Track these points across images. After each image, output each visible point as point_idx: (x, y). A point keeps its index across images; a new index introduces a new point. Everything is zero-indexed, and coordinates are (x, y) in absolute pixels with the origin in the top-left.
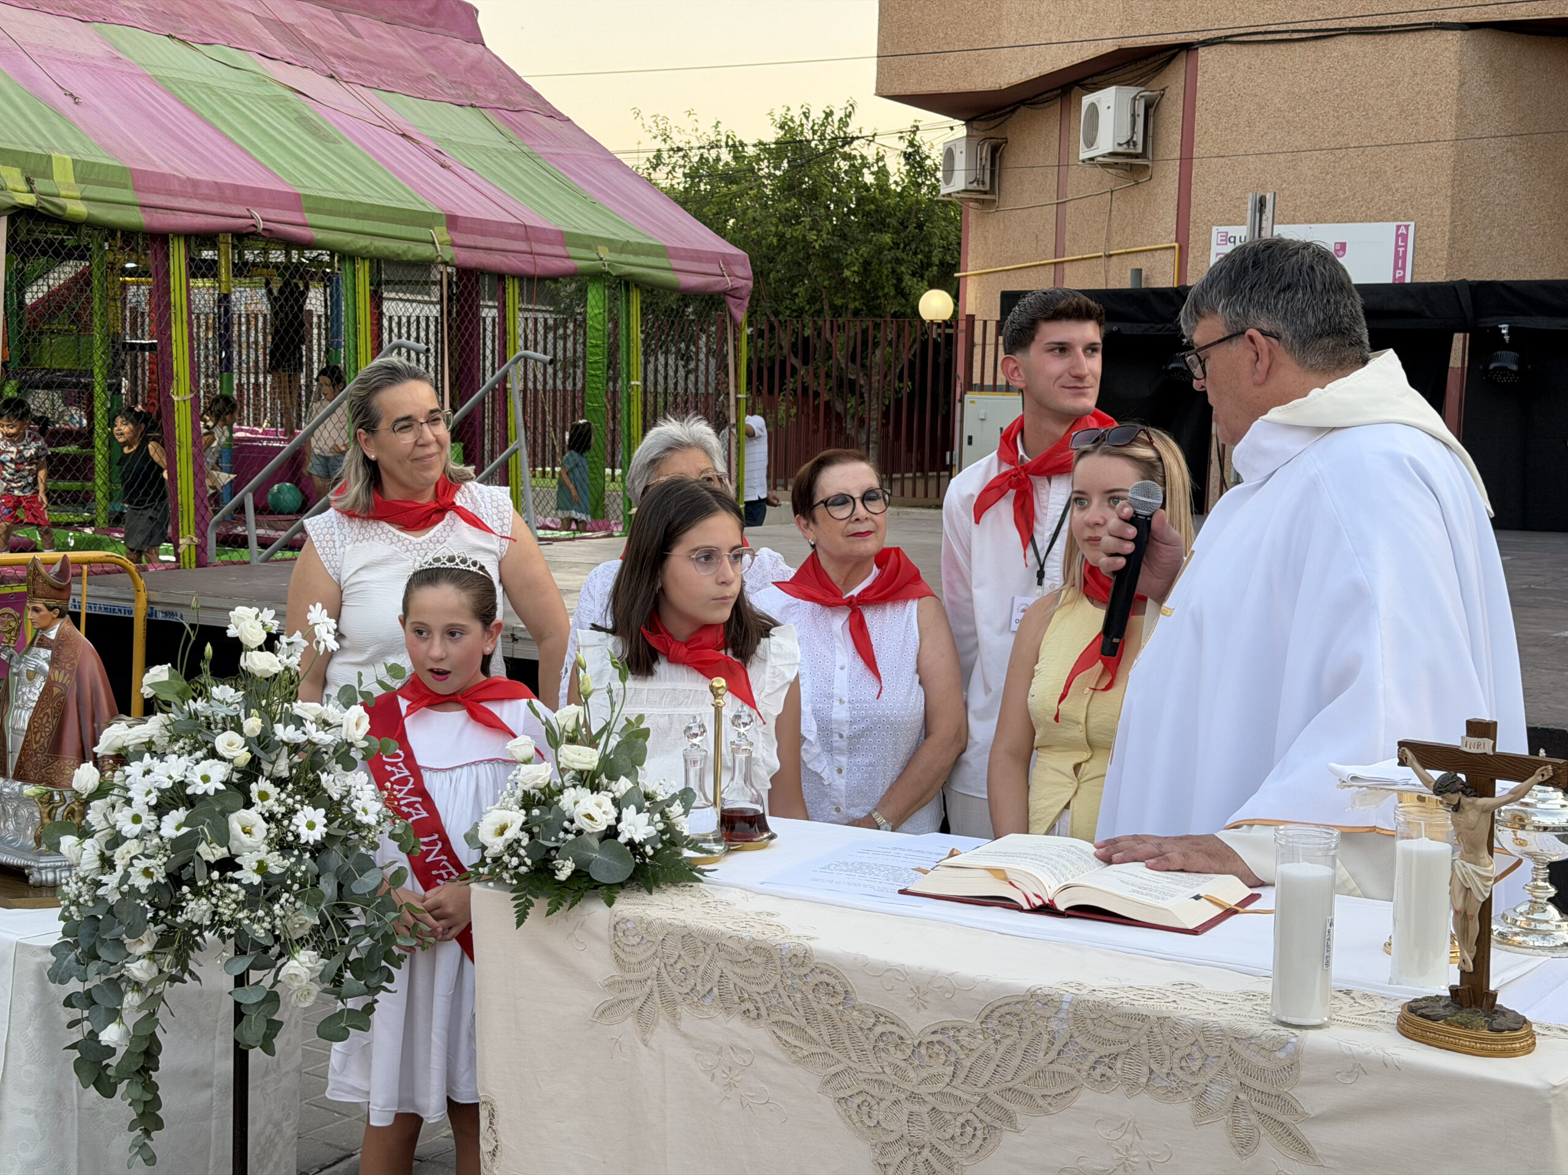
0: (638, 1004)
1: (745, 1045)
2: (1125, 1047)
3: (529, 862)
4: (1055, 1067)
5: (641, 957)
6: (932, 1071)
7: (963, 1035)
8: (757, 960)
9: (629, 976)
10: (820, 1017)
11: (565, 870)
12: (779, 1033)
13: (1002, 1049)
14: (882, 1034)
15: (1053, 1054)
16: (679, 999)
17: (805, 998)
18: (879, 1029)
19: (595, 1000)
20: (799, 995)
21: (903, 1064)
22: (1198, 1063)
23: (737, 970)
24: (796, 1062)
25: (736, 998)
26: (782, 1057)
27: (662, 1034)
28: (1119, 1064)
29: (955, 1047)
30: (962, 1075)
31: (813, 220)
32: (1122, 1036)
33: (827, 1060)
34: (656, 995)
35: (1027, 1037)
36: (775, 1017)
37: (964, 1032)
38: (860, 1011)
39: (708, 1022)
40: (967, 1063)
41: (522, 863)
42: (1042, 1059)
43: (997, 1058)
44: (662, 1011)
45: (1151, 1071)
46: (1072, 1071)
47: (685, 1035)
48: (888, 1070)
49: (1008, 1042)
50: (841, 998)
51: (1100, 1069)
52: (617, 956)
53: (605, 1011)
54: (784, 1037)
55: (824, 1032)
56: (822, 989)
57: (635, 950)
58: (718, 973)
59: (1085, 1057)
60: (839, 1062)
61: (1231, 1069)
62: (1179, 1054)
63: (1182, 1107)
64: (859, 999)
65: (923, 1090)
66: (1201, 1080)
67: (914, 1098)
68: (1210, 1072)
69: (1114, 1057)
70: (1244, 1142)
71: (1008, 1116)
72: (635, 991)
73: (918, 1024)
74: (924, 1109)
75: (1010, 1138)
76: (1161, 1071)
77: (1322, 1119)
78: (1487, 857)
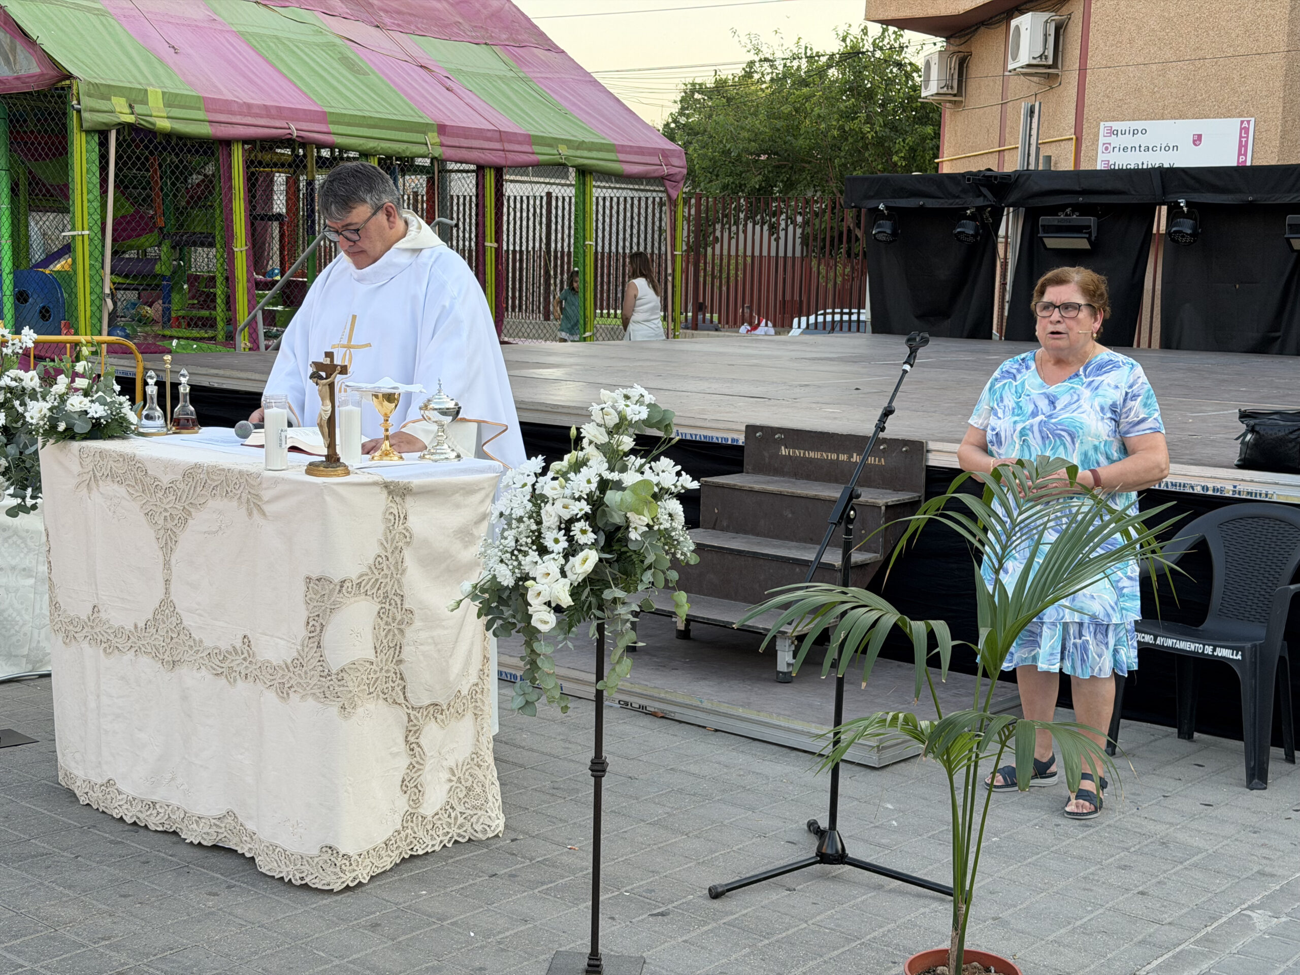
0: (87, 482)
1: (118, 495)
2: (220, 482)
3: (48, 423)
4: (202, 492)
5: (88, 462)
6: (170, 499)
7: (178, 483)
9: (84, 471)
10: (139, 481)
11: (62, 426)
12: (128, 489)
13: (188, 487)
14: (156, 486)
15: (201, 487)
16: (99, 478)
17: (135, 474)
18: (155, 484)
19: (75, 482)
20: (133, 472)
21: (162, 497)
22: (238, 485)
25: (115, 476)
26: (129, 499)
27: (95, 494)
28: (218, 489)
29: (176, 488)
30: (178, 499)
32: (219, 478)
33: (141, 498)
34: (92, 478)
35: (195, 481)
36: (126, 483)
38: (150, 477)
39: (107, 487)
40: (179, 494)
41: (45, 424)
43: (187, 491)
44: (94, 484)
45: (227, 491)
46: (207, 493)
47: (101, 494)
48: (158, 500)
49: (190, 484)
50: (144, 472)
51: (214, 491)
52: (80, 463)
53: (78, 487)
55: (140, 487)
56: (139, 470)
57: (86, 460)
59: (210, 487)
60: (145, 498)
61: (246, 486)
62: (233, 482)
63: (235, 503)
64: (149, 472)
65: (167, 507)
66: (239, 492)
67: (166, 510)
68: (241, 489)
69: (217, 486)
70: (250, 514)
71: (190, 514)
72: (86, 477)
73: (165, 480)
74: (168, 514)
75: (190, 522)
76: (229, 491)
77: (268, 502)
78: (328, 402)
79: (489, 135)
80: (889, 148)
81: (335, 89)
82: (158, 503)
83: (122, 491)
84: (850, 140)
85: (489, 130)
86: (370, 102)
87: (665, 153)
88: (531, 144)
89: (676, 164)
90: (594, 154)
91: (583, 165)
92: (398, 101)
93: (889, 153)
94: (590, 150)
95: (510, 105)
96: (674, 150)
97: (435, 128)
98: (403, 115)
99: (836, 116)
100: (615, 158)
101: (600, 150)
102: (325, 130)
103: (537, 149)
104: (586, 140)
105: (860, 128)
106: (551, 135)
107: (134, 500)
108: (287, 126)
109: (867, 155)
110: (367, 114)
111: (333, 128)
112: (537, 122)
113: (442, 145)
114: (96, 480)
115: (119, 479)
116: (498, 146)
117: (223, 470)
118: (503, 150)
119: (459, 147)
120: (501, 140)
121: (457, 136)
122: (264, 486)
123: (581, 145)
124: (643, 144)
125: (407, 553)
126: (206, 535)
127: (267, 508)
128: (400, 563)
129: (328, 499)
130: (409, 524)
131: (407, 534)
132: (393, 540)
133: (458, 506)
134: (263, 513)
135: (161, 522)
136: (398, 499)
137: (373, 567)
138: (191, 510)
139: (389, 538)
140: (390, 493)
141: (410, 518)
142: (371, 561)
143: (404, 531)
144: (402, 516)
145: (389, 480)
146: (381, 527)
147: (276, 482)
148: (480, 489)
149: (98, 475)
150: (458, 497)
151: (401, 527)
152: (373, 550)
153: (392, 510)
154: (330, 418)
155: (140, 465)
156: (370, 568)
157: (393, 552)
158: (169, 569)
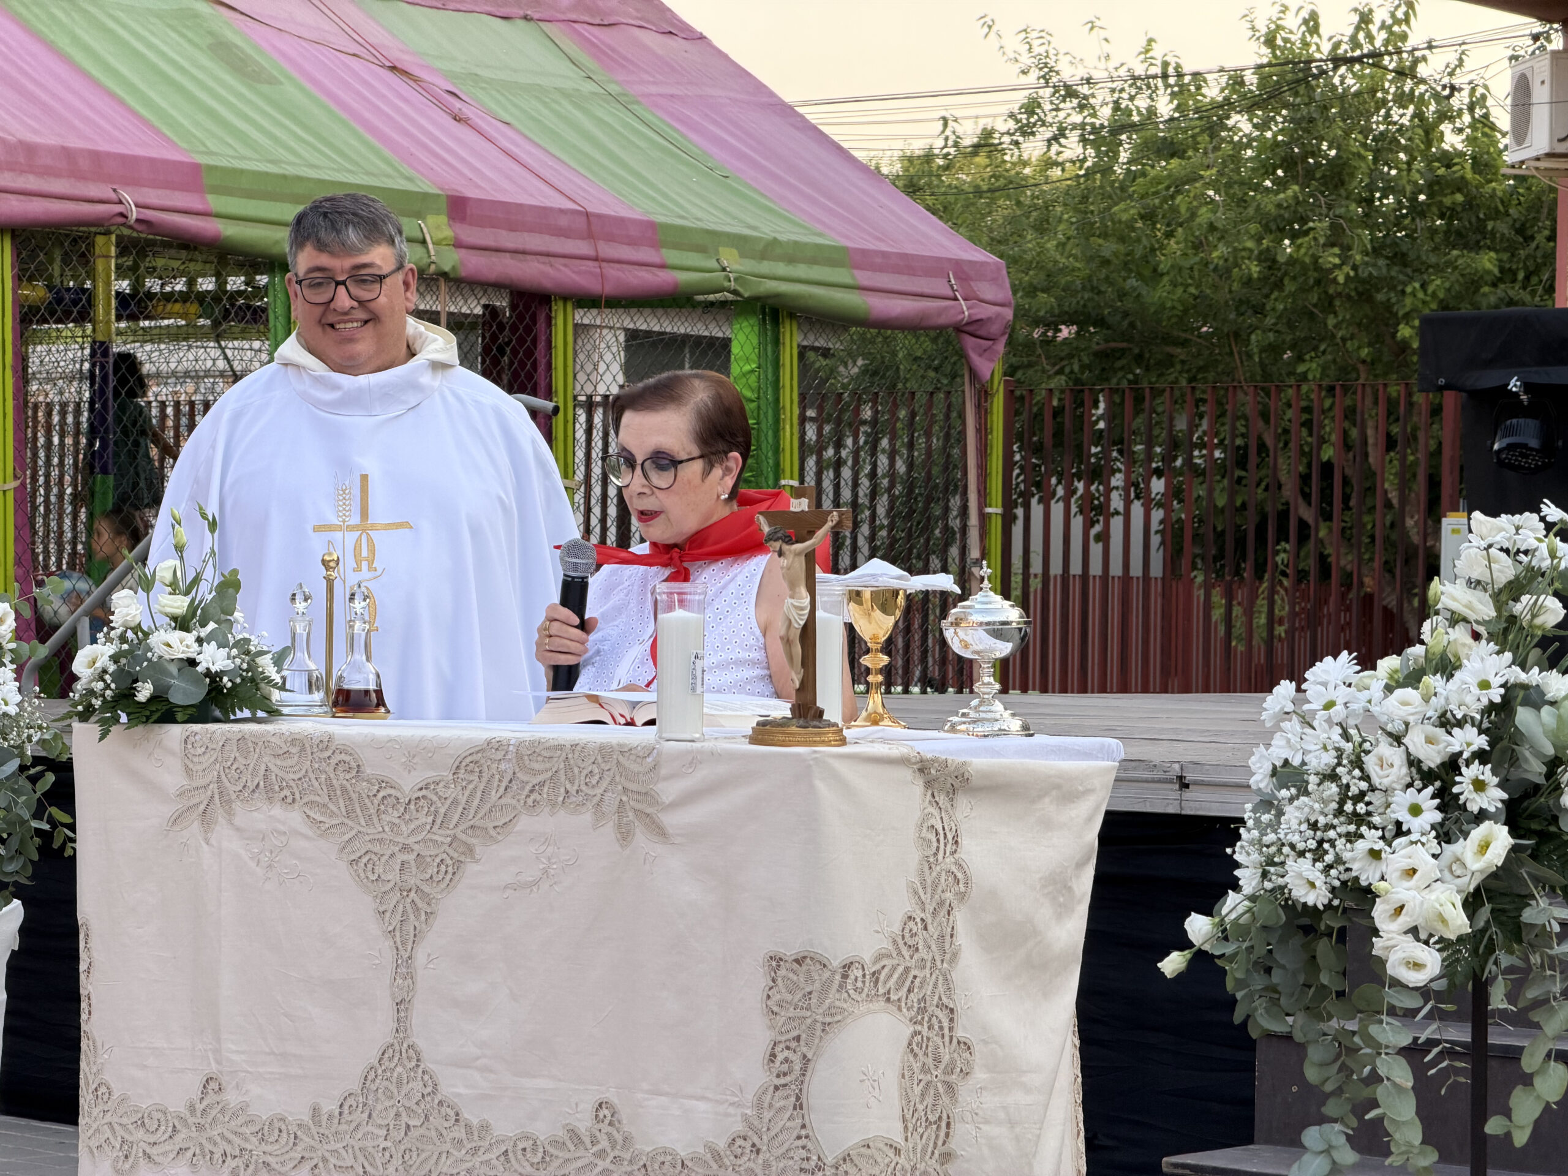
0: (202, 807)
1: (282, 828)
2: (550, 774)
3: (113, 686)
4: (503, 801)
5: (205, 765)
6: (417, 823)
7: (440, 788)
8: (294, 750)
9: (195, 785)
10: (339, 792)
11: (144, 692)
12: (309, 812)
13: (467, 793)
14: (384, 798)
15: (502, 789)
16: (234, 797)
17: (328, 778)
18: (381, 795)
19: (168, 810)
20: (324, 776)
21: (397, 821)
22: (597, 777)
23: (279, 763)
24: (321, 836)
25: (277, 788)
26: (310, 833)
27: (222, 831)
28: (545, 789)
29: (435, 798)
30: (439, 821)
31: (1332, 226)
32: (548, 765)
33: (343, 829)
34: (217, 797)
35: (485, 779)
36: (305, 800)
37: (442, 784)
38: (368, 781)
39: (255, 814)
40: (442, 810)
41: (108, 687)
42: (494, 796)
43: (464, 801)
44: (221, 811)
45: (567, 792)
46: (514, 802)
47: (238, 829)
48: (387, 829)
49: (471, 786)
50: (354, 773)
51: (534, 796)
52: (187, 767)
53: (176, 820)
54: (312, 815)
55: (342, 805)
56: (340, 768)
57: (201, 759)
58: (263, 768)
59: (523, 788)
60: (352, 829)
61: (617, 778)
62: (585, 772)
63: (587, 817)
64: (368, 771)
65: (411, 841)
66: (599, 791)
67: (405, 848)
68: (604, 784)
69: (542, 784)
70: (625, 835)
71: (470, 850)
72: (203, 797)
73: (408, 783)
74: (412, 857)
75: (471, 868)
76: (573, 790)
77: (674, 805)
78: (803, 591)
79: (563, 221)
80: (1388, 306)
81: (211, 113)
82: (388, 835)
83: (294, 818)
84: (1290, 287)
85: (562, 211)
86: (292, 144)
87: (962, 271)
88: (656, 245)
89: (989, 295)
90: (801, 271)
91: (778, 296)
92: (354, 142)
93: (1387, 318)
94: (791, 260)
95: (598, 156)
96: (983, 264)
97: (443, 204)
98: (368, 173)
99: (1254, 228)
100: (848, 280)
101: (813, 261)
102: (198, 206)
103: (672, 256)
104: (783, 237)
105: (1315, 259)
106: (700, 225)
107: (325, 834)
108: (113, 196)
109: (1331, 321)
110: (291, 170)
111: (215, 202)
112: (665, 195)
113: (458, 245)
114: (226, 803)
115: (286, 792)
116: (582, 247)
117: (560, 747)
118: (596, 259)
119: (497, 250)
120: (590, 235)
121: (491, 223)
122: (663, 772)
123: (769, 250)
124: (910, 249)
125: (960, 918)
126: (509, 892)
127: (671, 820)
128: (948, 937)
129: (820, 785)
130: (961, 854)
131: (960, 875)
132: (935, 885)
133: (1047, 825)
134: (660, 832)
135: (393, 876)
136: (942, 799)
137: (900, 942)
138: (473, 841)
139: (929, 881)
140: (928, 784)
141: (964, 841)
142: (896, 928)
143: (954, 869)
144: (950, 836)
145: (929, 756)
146: (914, 858)
147: (694, 760)
148: (1088, 792)
149: (231, 788)
150: (1047, 806)
151: (949, 860)
152: (902, 905)
153: (932, 822)
154: (805, 627)
155: (343, 757)
156: (895, 942)
157: (935, 913)
158: (410, 975)
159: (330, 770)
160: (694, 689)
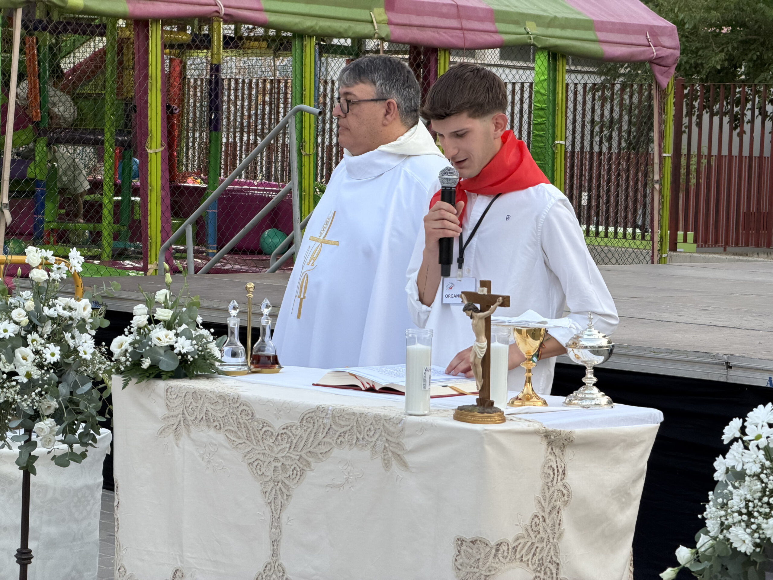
0: (175, 427)
1: (214, 442)
2: (349, 428)
3: (130, 359)
4: (325, 440)
5: (176, 404)
6: (282, 447)
7: (293, 429)
8: (220, 401)
9: (171, 414)
10: (243, 426)
11: (146, 363)
12: (228, 435)
13: (307, 433)
14: (265, 431)
15: (324, 434)
16: (190, 423)
17: (237, 418)
19: (158, 426)
20: (235, 417)
21: (272, 445)
22: (373, 432)
23: (213, 407)
24: (234, 448)
25: (212, 420)
26: (228, 446)
27: (184, 441)
28: (347, 436)
29: (291, 435)
30: (293, 447)
32: (348, 423)
33: (245, 446)
34: (182, 422)
35: (316, 427)
36: (226, 428)
37: (294, 427)
38: (257, 422)
39: (201, 433)
40: (295, 441)
41: (127, 360)
42: (320, 436)
43: (305, 438)
44: (184, 429)
45: (358, 438)
46: (331, 441)
47: (193, 440)
48: (267, 448)
49: (309, 430)
50: (250, 416)
51: (341, 439)
52: (167, 405)
53: (162, 432)
54: (230, 437)
55: (244, 433)
56: (243, 413)
57: (175, 401)
58: (205, 409)
59: (335, 434)
60: (249, 446)
61: (383, 434)
62: (367, 429)
63: (367, 453)
64: (257, 416)
65: (279, 456)
66: (374, 439)
67: (276, 459)
68: (377, 436)
69: (345, 433)
70: (387, 465)
71: (308, 464)
72: (174, 421)
73: (278, 425)
74: (279, 464)
75: (309, 474)
76: (360, 437)
77: (412, 451)
78: (484, 338)
79: (445, 10)
82: (267, 452)
83: (220, 437)
85: (444, 5)
87: (654, 31)
88: (494, 21)
89: (667, 44)
90: (568, 33)
91: (555, 46)
94: (564, 28)
96: (665, 27)
100: (593, 38)
101: (576, 28)
102: (258, 6)
103: (501, 27)
104: (559, 16)
106: (517, 10)
107: (236, 447)
111: (265, 4)
113: (390, 23)
114: (187, 425)
115: (216, 423)
116: (455, 23)
117: (354, 414)
118: (462, 29)
119: (410, 26)
120: (458, 17)
121: (408, 12)
122: (407, 433)
123: (553, 22)
124: (626, 21)
125: (564, 515)
126: (328, 489)
127: (410, 459)
128: (557, 526)
130: (567, 480)
131: (565, 492)
132: (551, 498)
133: (617, 461)
134: (404, 465)
135: (270, 473)
136: (557, 451)
137: (530, 529)
138: (310, 459)
139: (547, 496)
140: (550, 443)
141: (569, 473)
142: (528, 522)
143: (562, 488)
144: (560, 471)
145: (550, 429)
146: (539, 483)
147: (423, 428)
148: (641, 442)
149: (189, 418)
150: (617, 451)
151: (560, 484)
152: (532, 509)
153: (551, 463)
154: (484, 358)
155: (245, 408)
156: (527, 530)
157: (550, 513)
158: (279, 527)
159: (238, 414)
160: (425, 387)
